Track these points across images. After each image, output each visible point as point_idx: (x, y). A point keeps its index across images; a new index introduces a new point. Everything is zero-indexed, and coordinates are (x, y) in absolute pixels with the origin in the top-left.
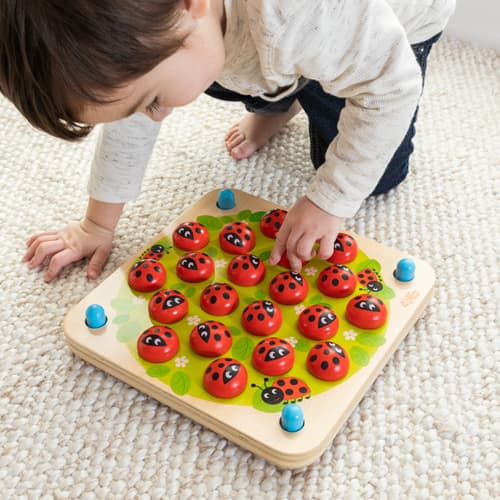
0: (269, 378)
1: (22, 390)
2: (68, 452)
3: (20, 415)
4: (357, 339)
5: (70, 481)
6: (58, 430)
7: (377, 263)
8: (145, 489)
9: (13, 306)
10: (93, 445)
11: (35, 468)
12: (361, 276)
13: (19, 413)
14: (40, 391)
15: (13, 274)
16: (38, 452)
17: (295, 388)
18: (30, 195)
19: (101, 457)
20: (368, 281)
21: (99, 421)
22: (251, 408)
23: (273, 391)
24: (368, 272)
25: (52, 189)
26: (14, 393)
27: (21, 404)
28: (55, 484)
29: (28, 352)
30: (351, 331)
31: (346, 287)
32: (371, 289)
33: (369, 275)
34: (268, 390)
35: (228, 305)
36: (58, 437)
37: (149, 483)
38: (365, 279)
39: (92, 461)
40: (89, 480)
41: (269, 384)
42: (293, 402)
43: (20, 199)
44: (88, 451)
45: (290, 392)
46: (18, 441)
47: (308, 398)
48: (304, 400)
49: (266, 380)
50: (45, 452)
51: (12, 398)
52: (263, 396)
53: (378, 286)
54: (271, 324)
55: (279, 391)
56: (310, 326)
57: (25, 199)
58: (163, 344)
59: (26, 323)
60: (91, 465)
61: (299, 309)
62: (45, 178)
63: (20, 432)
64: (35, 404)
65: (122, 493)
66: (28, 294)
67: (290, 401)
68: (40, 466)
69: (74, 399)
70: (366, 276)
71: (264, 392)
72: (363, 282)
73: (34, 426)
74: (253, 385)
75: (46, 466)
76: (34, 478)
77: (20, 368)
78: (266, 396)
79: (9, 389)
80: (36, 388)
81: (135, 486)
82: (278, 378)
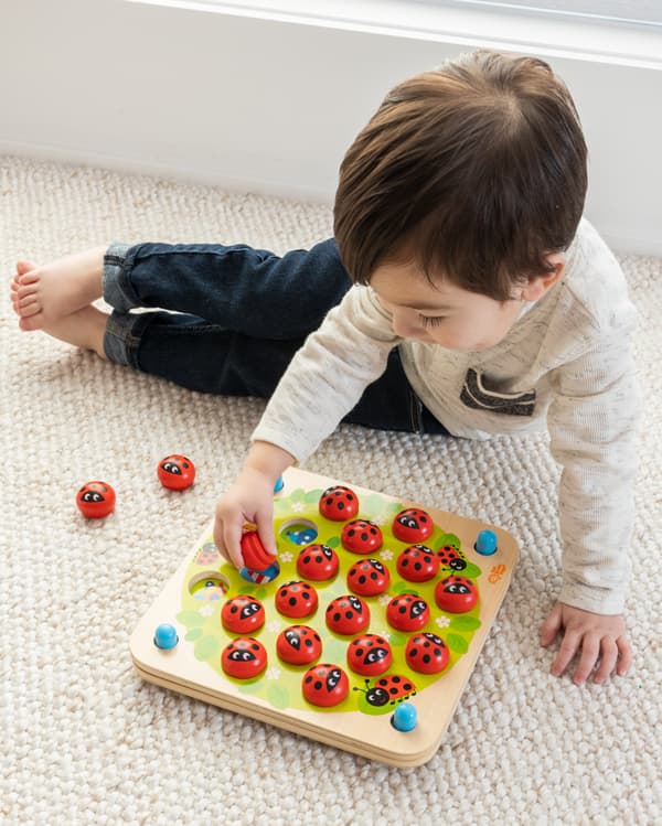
0: (370, 678)
1: (137, 732)
2: (219, 782)
3: (148, 759)
4: (451, 624)
5: (235, 810)
6: (197, 764)
7: (456, 538)
8: (316, 798)
9: (76, 643)
10: (243, 770)
11: (193, 807)
12: (441, 554)
13: (146, 757)
14: (158, 729)
15: (55, 607)
16: (187, 791)
17: (399, 686)
18: (23, 508)
19: (255, 779)
20: (449, 559)
21: (237, 744)
22: (359, 712)
23: (377, 692)
24: (447, 548)
25: (45, 494)
26: (129, 738)
27: (142, 747)
28: (221, 817)
29: (121, 690)
30: (443, 617)
31: (430, 569)
32: (455, 568)
33: (449, 552)
34: (372, 692)
35: (309, 605)
36: (200, 770)
37: (316, 792)
38: (446, 557)
39: (248, 785)
40: (254, 804)
41: (372, 686)
42: (400, 701)
43: (12, 514)
44: (240, 777)
45: (394, 691)
46: (160, 785)
47: (414, 694)
48: (411, 697)
49: (367, 681)
50: (195, 789)
51: (129, 744)
52: (368, 699)
53: (462, 564)
54: (360, 620)
55: (383, 691)
56: (402, 618)
57: (19, 513)
58: (252, 658)
59: (102, 659)
60: (249, 789)
61: (385, 601)
62: (30, 483)
63: (157, 777)
64: (158, 744)
65: (294, 808)
66: (86, 627)
67: (397, 700)
68: (196, 804)
69: (199, 729)
70: (447, 553)
71: (368, 695)
72: (444, 561)
73: (170, 767)
74: (355, 689)
75: (203, 802)
76: (198, 816)
77: (120, 710)
78: (371, 698)
79: (122, 735)
80: (150, 727)
81: (304, 798)
82: (379, 678)
